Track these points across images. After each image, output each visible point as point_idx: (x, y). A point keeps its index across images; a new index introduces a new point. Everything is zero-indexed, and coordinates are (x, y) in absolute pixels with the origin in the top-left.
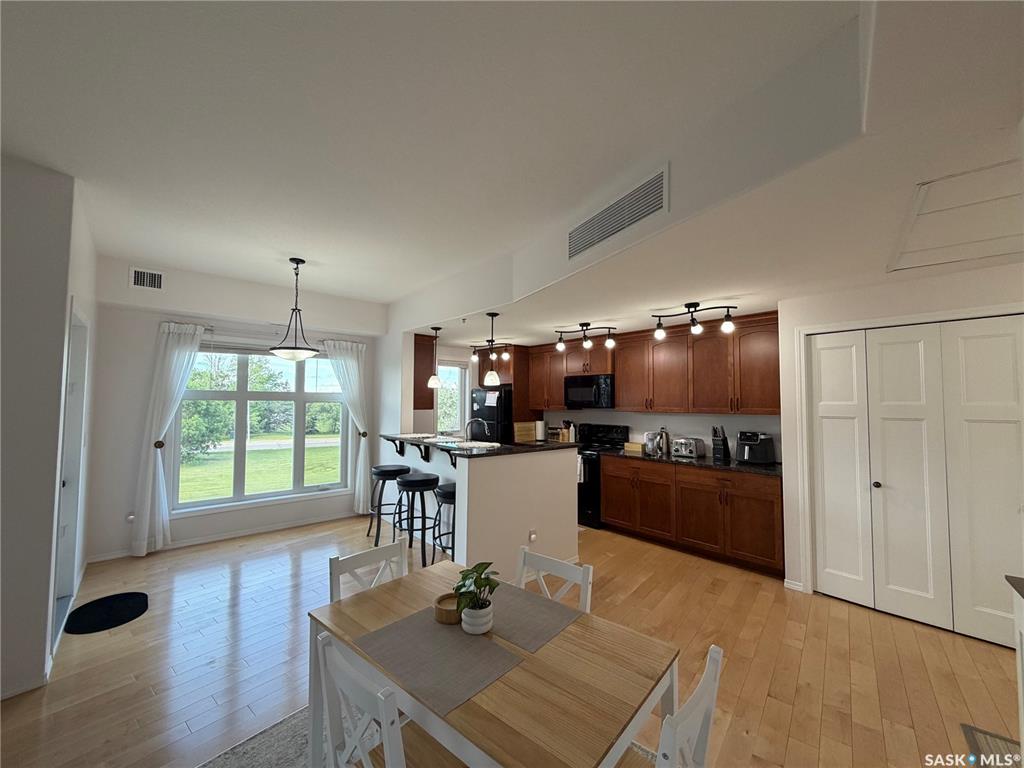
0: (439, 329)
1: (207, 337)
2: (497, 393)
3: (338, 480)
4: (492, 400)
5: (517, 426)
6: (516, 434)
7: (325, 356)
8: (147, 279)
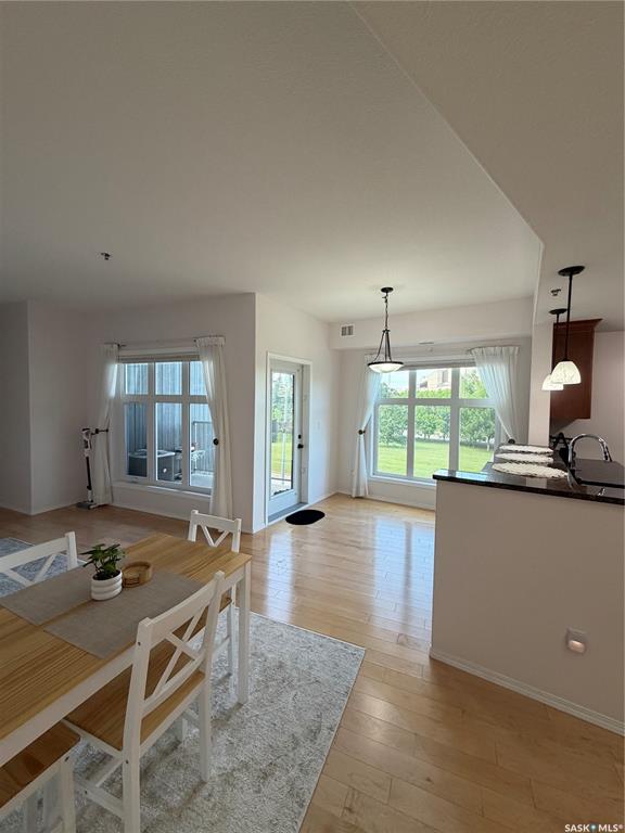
7: (472, 364)
8: (347, 331)
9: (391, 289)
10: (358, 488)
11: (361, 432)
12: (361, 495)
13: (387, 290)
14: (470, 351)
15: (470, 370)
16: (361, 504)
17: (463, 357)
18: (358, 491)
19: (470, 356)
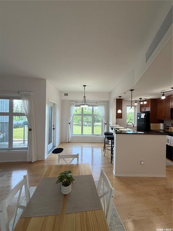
0: (121, 97)
1: (76, 104)
2: (145, 114)
3: (101, 134)
4: (143, 116)
5: (151, 124)
6: (151, 127)
7: (97, 106)
8: (66, 95)
9: (86, 86)
10: (69, 139)
11: (69, 123)
12: (70, 141)
13: (85, 86)
14: (97, 103)
15: (97, 107)
16: (70, 144)
17: (95, 104)
18: (68, 140)
19: (96, 104)
